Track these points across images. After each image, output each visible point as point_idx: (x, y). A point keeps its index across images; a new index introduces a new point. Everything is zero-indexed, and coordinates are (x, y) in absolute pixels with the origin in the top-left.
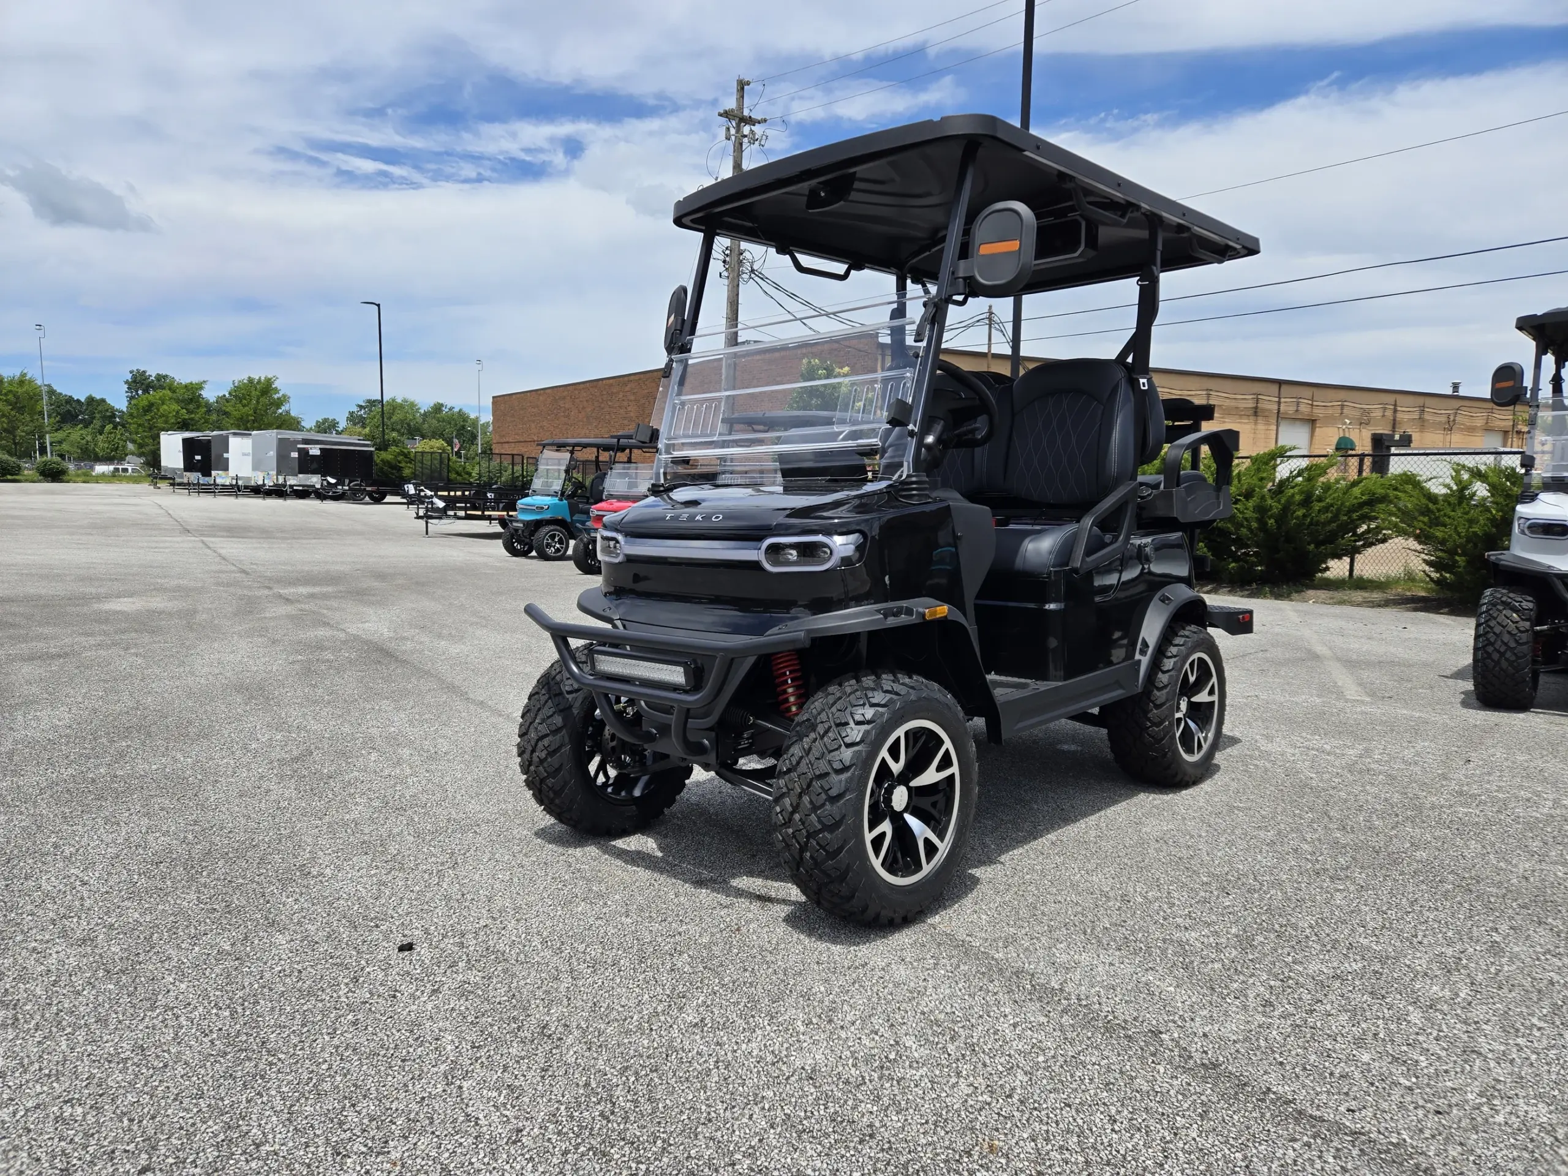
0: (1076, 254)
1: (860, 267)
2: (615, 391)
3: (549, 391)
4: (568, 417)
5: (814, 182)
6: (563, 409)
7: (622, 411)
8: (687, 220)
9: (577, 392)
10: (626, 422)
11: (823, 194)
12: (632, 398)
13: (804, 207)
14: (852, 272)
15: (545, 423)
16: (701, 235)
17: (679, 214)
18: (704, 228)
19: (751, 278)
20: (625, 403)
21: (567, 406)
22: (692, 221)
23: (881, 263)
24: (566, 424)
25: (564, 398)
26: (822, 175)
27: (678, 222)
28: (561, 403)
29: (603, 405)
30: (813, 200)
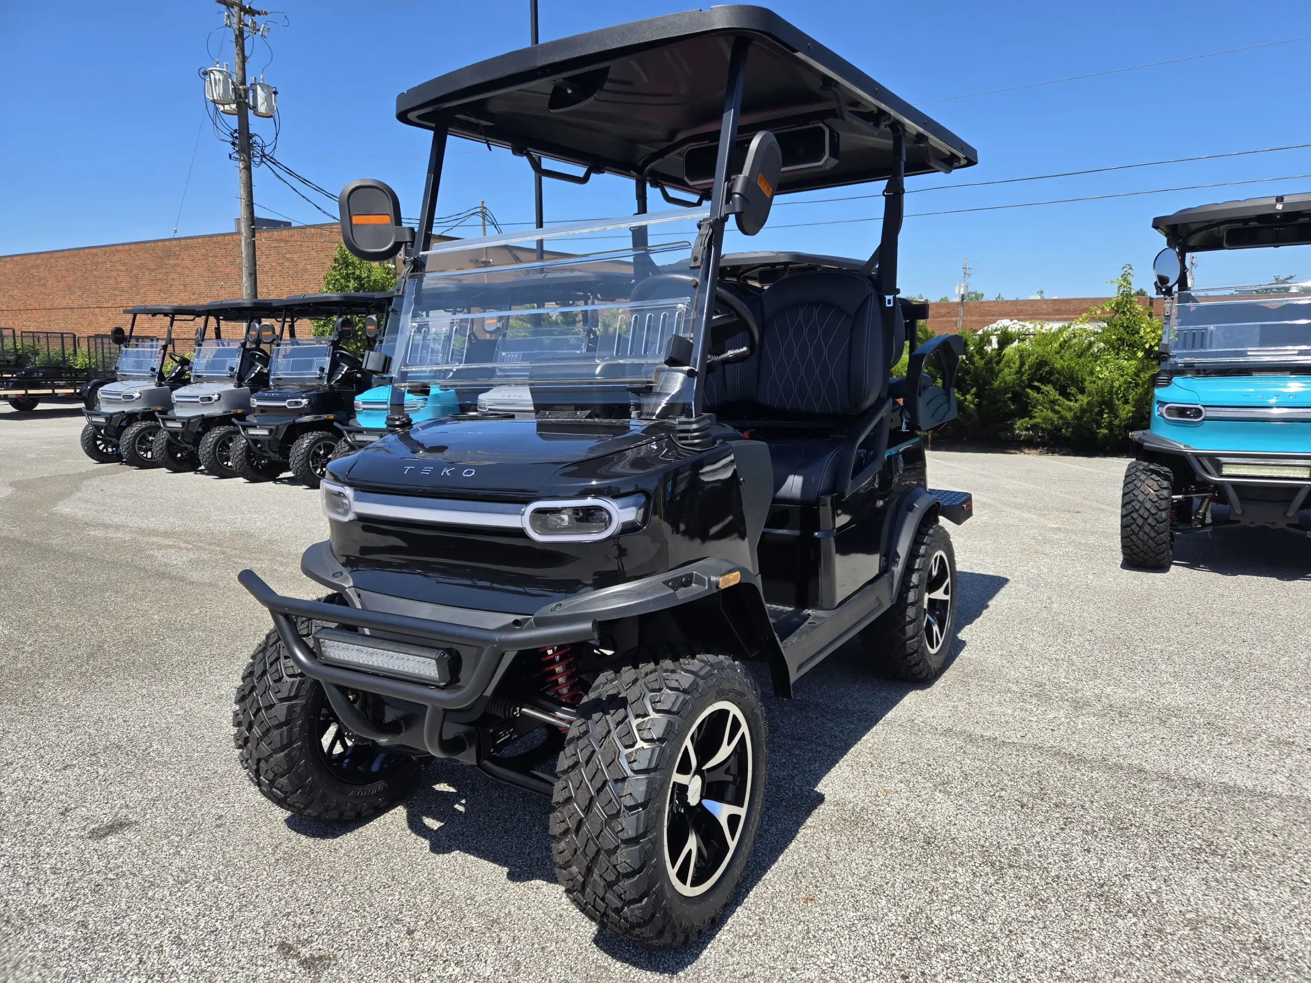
0: (820, 163)
1: (600, 170)
2: (100, 260)
3: (17, 258)
4: (44, 285)
5: (559, 78)
6: (37, 278)
7: (112, 281)
8: (412, 116)
9: (53, 261)
10: (116, 292)
11: (569, 91)
12: (123, 268)
13: (547, 105)
14: (593, 175)
15: (15, 292)
16: (432, 132)
17: (403, 109)
18: (433, 125)
19: (262, 161)
20: (114, 274)
21: (42, 275)
22: (419, 117)
23: (622, 167)
24: (41, 293)
25: (37, 267)
26: (567, 70)
27: (403, 117)
28: (34, 271)
29: (86, 275)
30: (558, 98)
